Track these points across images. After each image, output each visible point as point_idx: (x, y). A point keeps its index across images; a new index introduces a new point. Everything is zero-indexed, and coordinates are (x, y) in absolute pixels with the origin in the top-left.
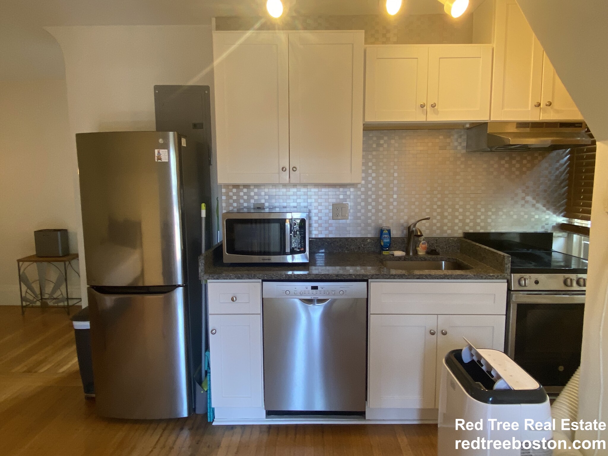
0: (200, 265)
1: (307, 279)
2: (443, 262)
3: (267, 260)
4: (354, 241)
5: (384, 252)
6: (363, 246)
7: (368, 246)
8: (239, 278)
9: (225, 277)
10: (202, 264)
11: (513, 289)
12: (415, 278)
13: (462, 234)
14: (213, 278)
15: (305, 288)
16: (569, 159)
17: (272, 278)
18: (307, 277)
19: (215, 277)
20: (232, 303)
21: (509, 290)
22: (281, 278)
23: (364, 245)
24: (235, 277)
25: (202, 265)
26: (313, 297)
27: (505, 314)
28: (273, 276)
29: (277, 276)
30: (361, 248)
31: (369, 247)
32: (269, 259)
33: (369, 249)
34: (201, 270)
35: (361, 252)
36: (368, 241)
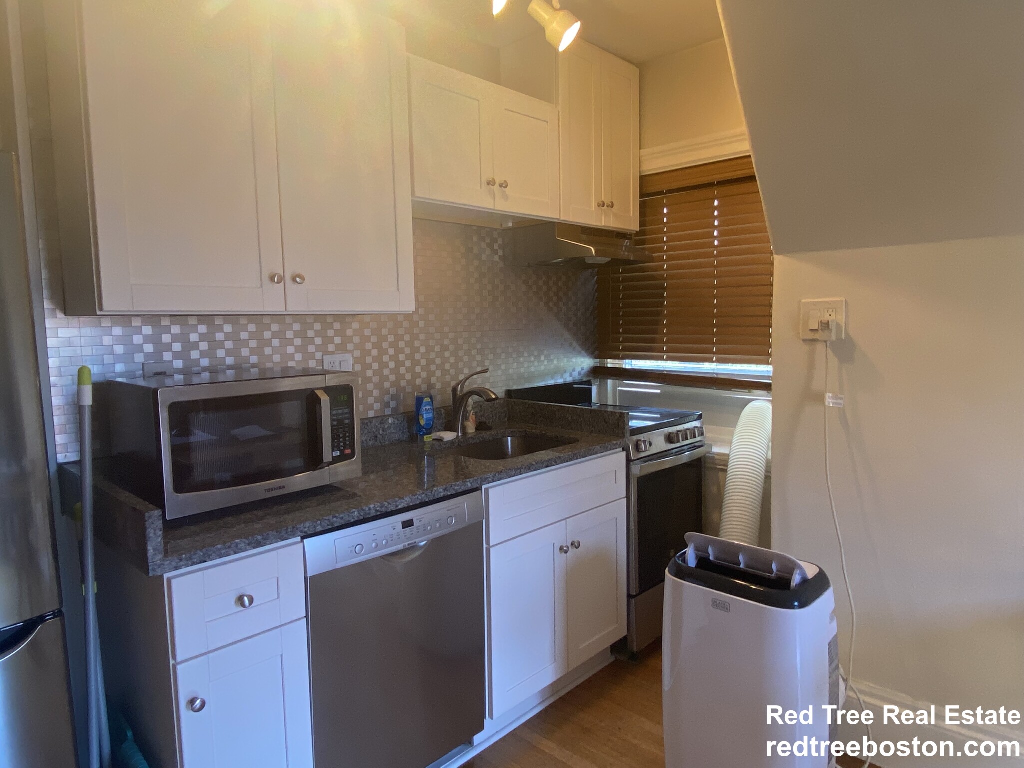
0: (152, 535)
1: (398, 508)
2: (509, 438)
3: (279, 491)
4: (368, 426)
5: (427, 437)
6: (381, 432)
7: (390, 432)
8: (259, 545)
9: (223, 552)
10: (158, 531)
11: (632, 459)
12: (544, 466)
13: (504, 393)
14: (190, 563)
15: (392, 529)
16: (597, 282)
17: (333, 525)
18: (398, 504)
19: (196, 558)
20: (243, 610)
21: (629, 461)
22: (349, 521)
23: (383, 431)
24: (249, 545)
25: (155, 534)
26: (407, 544)
27: (625, 496)
28: (335, 519)
29: (343, 518)
30: (379, 436)
31: (391, 434)
32: (281, 488)
33: (392, 436)
34: (154, 550)
35: (380, 445)
36: (390, 421)
